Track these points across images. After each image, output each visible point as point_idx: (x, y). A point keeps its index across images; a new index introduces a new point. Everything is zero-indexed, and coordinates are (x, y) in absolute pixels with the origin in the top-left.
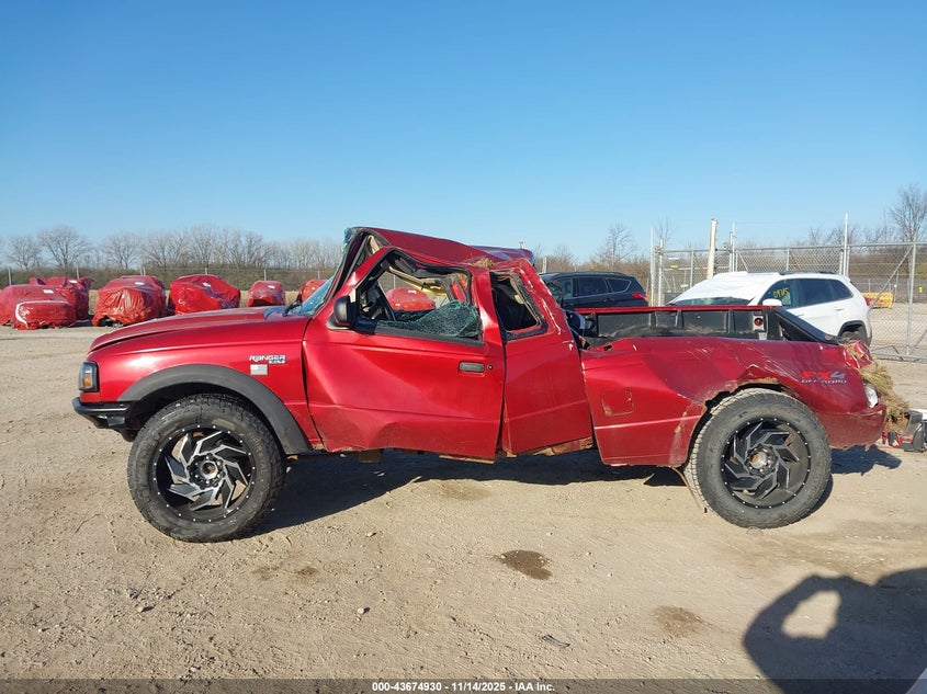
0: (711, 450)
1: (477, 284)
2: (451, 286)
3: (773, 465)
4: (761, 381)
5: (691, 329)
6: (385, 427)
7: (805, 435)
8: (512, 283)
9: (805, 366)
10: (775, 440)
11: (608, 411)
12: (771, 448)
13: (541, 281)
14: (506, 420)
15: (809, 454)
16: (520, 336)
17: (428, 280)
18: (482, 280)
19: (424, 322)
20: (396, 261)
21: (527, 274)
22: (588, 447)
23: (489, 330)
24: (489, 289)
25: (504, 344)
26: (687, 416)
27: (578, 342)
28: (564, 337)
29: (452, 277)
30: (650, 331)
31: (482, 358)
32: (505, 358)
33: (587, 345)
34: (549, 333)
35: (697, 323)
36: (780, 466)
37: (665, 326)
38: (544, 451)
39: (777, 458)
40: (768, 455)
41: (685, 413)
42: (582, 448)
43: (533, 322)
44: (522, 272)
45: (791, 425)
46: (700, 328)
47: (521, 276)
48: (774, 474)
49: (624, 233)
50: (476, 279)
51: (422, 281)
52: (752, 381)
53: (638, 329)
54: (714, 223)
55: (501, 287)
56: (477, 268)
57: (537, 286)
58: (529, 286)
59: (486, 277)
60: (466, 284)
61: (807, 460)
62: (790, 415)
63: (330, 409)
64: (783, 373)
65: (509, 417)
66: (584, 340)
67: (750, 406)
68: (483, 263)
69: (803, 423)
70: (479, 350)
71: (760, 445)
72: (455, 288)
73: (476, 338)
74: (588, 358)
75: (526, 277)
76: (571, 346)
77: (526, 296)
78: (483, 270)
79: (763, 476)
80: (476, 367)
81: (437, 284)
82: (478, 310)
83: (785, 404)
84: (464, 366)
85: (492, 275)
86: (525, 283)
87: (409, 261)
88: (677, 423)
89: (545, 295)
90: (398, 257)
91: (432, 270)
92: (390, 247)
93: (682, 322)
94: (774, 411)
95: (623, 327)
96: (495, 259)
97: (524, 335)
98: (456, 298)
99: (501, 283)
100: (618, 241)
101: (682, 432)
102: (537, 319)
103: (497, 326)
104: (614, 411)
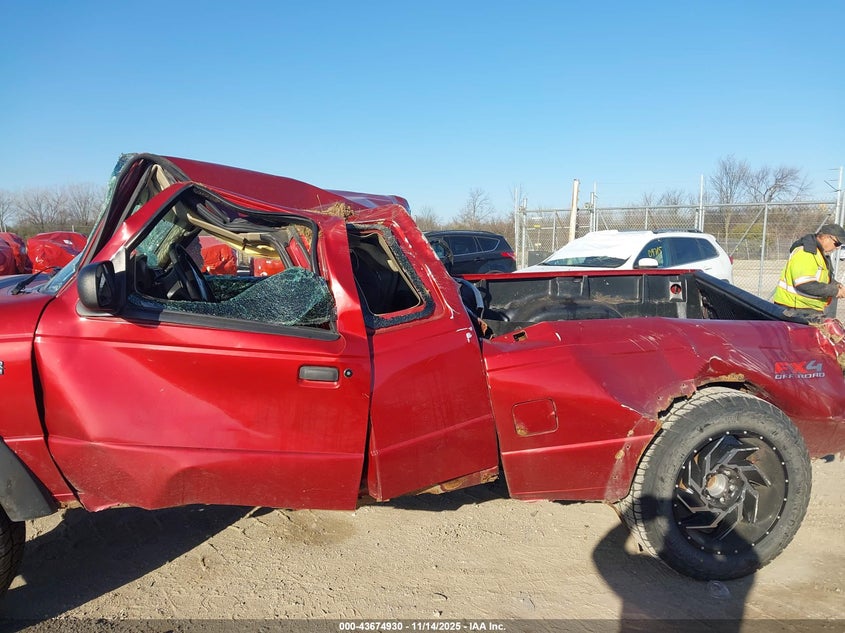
0: (662, 480)
1: (327, 242)
2: (287, 246)
3: (738, 492)
4: (724, 378)
5: (599, 299)
6: (177, 475)
7: (783, 452)
8: (382, 241)
9: (775, 355)
10: (742, 459)
11: (521, 431)
12: (736, 470)
13: (424, 238)
14: (374, 453)
15: (787, 478)
16: (394, 323)
17: (250, 236)
18: (335, 235)
19: (244, 302)
20: (199, 206)
21: (403, 228)
22: (492, 480)
23: (346, 315)
24: (346, 251)
25: (370, 335)
26: (635, 434)
27: (478, 327)
28: (459, 322)
29: (289, 231)
30: (551, 302)
31: (333, 359)
32: (372, 356)
33: (489, 331)
34: (436, 317)
35: (605, 291)
36: (747, 494)
37: (569, 296)
38: (427, 491)
39: (743, 482)
40: (730, 477)
41: (631, 432)
42: (484, 482)
43: (414, 301)
44: (396, 225)
45: (765, 440)
46: (608, 297)
47: (394, 232)
48: (740, 505)
49: (482, 197)
50: (325, 234)
51: (241, 236)
52: (713, 380)
53: (536, 298)
54: (576, 183)
55: (366, 247)
56: (327, 217)
57: (418, 246)
58: (406, 245)
59: (340, 232)
60: (310, 243)
61: (783, 486)
62: (765, 426)
63: (83, 448)
64: (752, 367)
65: (378, 448)
66: (485, 324)
67: (713, 415)
68: (337, 210)
69: (781, 437)
70: (329, 346)
71: (722, 466)
72: (293, 248)
73: (326, 326)
74: (493, 353)
75: (401, 233)
76: (469, 335)
77: (403, 260)
78: (337, 221)
79: (725, 509)
80: (328, 372)
81: (264, 241)
82: (329, 283)
83: (759, 411)
84: (307, 372)
85: (351, 230)
86: (400, 242)
87: (220, 206)
88: (619, 446)
89: (430, 260)
90: (202, 200)
91: (257, 220)
92: (188, 182)
93: (588, 289)
94: (746, 421)
95: (518, 297)
96: (356, 206)
97: (401, 321)
98: (294, 264)
99: (363, 240)
100: (477, 204)
101: (625, 457)
102: (418, 295)
103: (358, 307)
104: (531, 429)
